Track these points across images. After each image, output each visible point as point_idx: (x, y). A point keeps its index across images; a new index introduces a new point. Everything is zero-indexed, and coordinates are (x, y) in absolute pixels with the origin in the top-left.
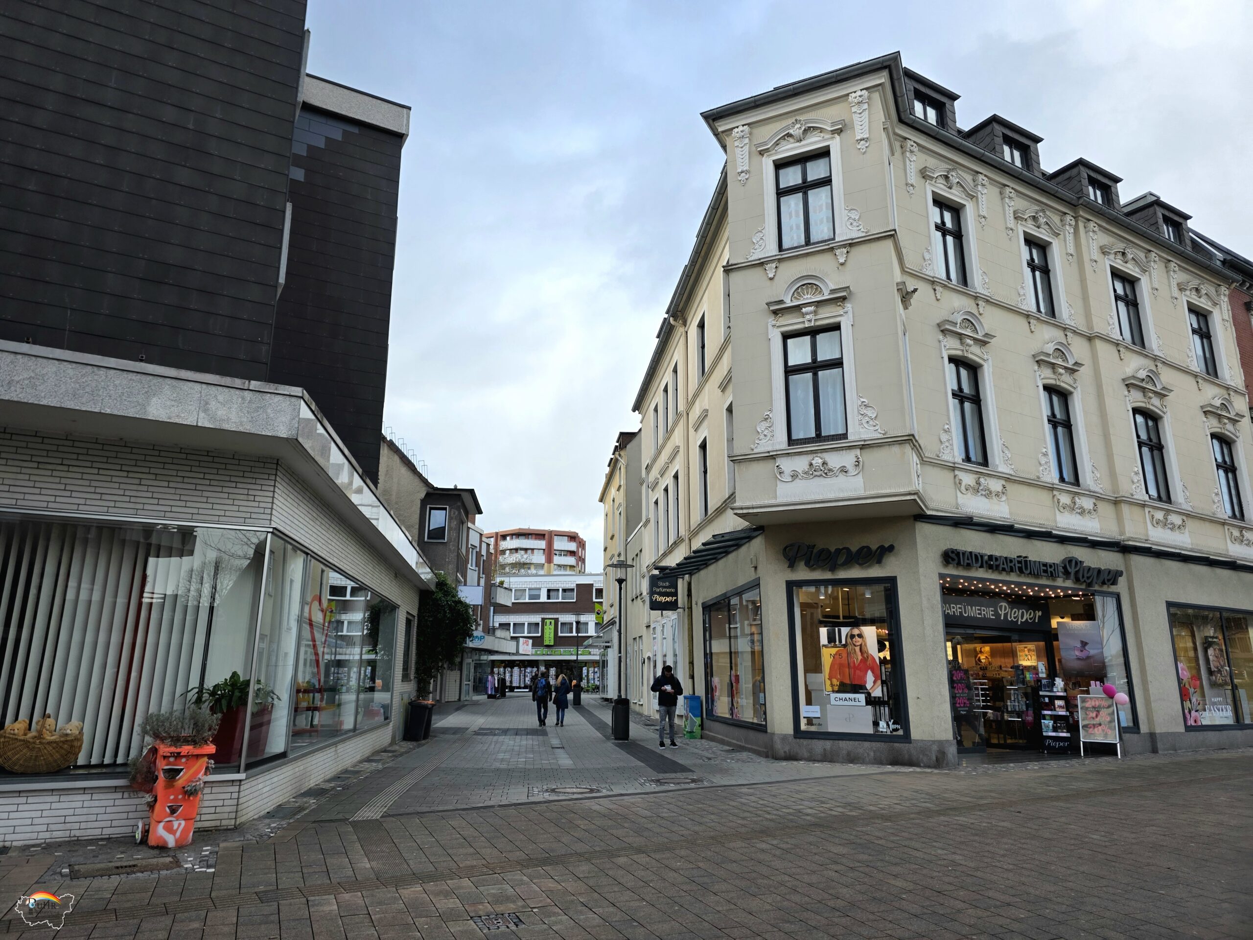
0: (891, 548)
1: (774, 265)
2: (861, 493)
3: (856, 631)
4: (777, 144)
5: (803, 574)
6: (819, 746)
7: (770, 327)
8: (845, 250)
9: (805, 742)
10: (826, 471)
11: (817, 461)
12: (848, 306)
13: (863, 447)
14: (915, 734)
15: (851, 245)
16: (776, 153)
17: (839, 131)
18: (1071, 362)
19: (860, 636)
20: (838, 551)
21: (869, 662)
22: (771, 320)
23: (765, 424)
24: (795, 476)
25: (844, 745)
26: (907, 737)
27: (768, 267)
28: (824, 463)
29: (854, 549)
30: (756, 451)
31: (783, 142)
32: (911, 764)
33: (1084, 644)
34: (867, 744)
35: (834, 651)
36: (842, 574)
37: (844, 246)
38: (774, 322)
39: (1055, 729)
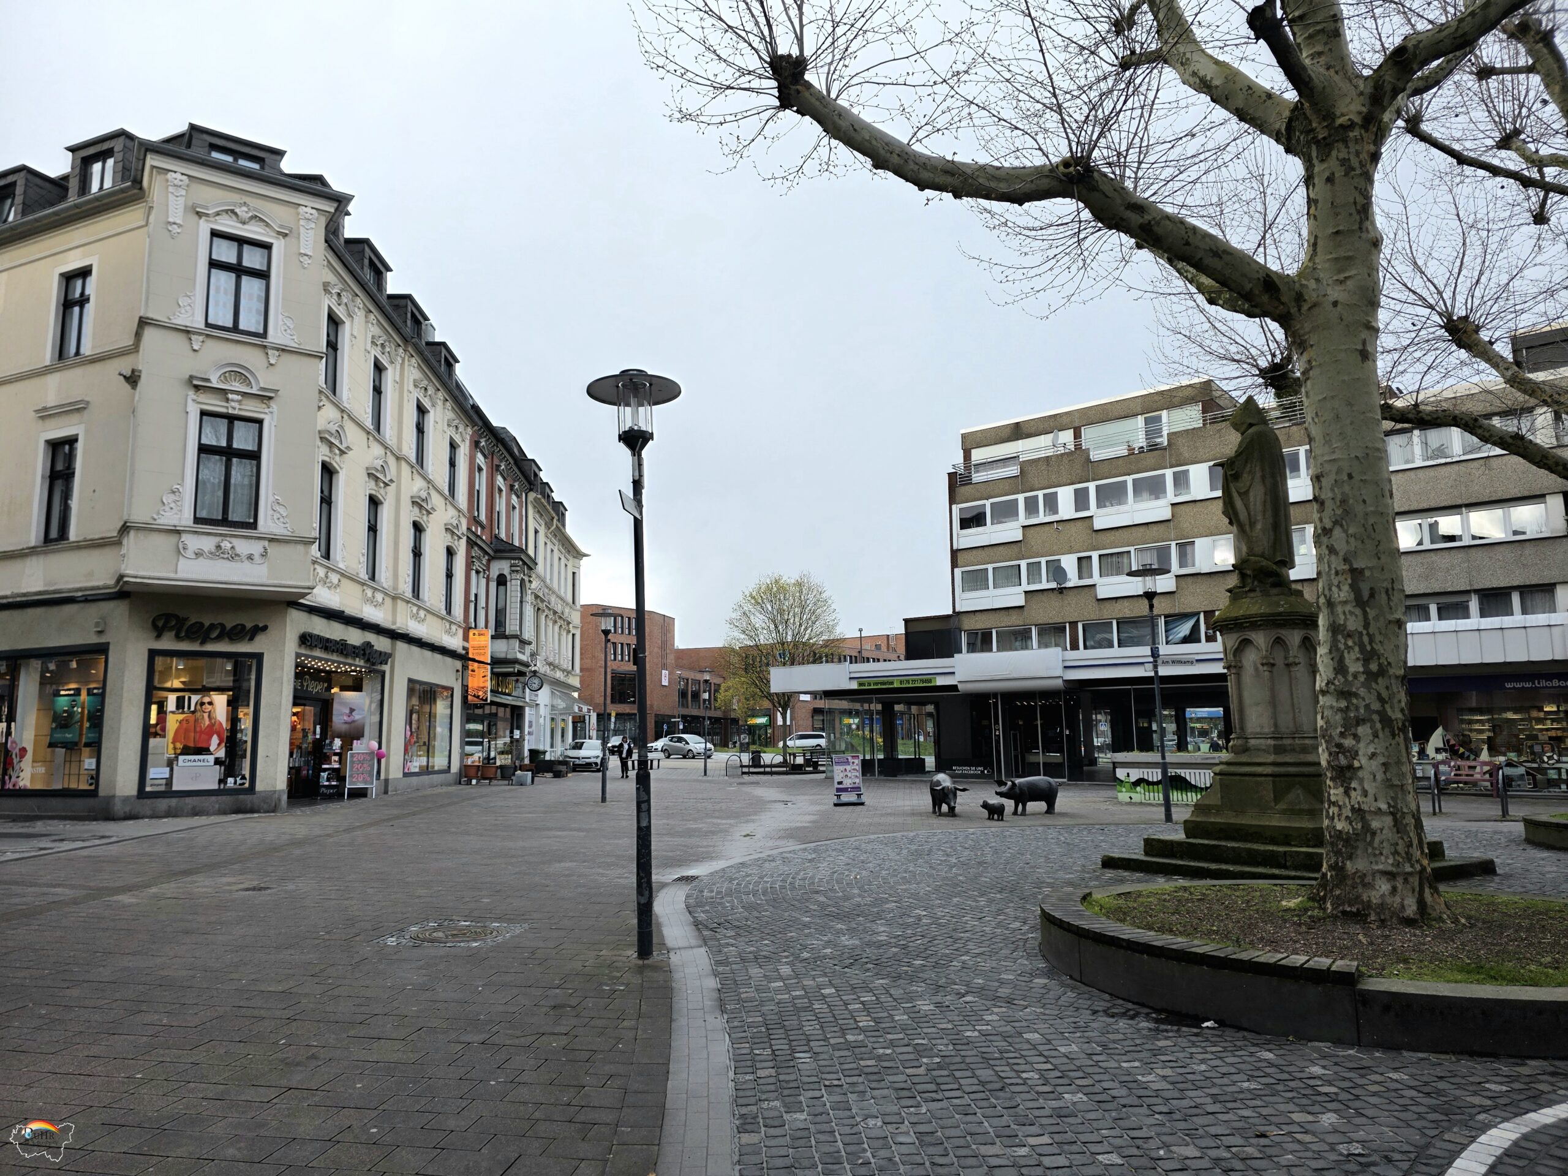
0: (265, 628)
1: (201, 338)
2: (265, 581)
3: (206, 700)
4: (218, 214)
5: (167, 643)
6: (163, 804)
7: (190, 402)
8: (277, 353)
9: (148, 801)
10: (234, 556)
11: (226, 545)
12: (274, 407)
13: (271, 540)
14: (259, 787)
15: (283, 350)
16: (216, 222)
17: (285, 235)
18: (388, 478)
19: (210, 703)
20: (212, 627)
21: (216, 726)
22: (191, 394)
23: (172, 497)
24: (198, 554)
25: (189, 800)
26: (252, 788)
27: (193, 337)
28: (233, 548)
29: (229, 626)
30: (158, 522)
31: (225, 216)
32: (252, 811)
33: (352, 710)
34: (213, 798)
35: (181, 717)
36: (210, 647)
37: (278, 349)
38: (195, 397)
39: (328, 780)
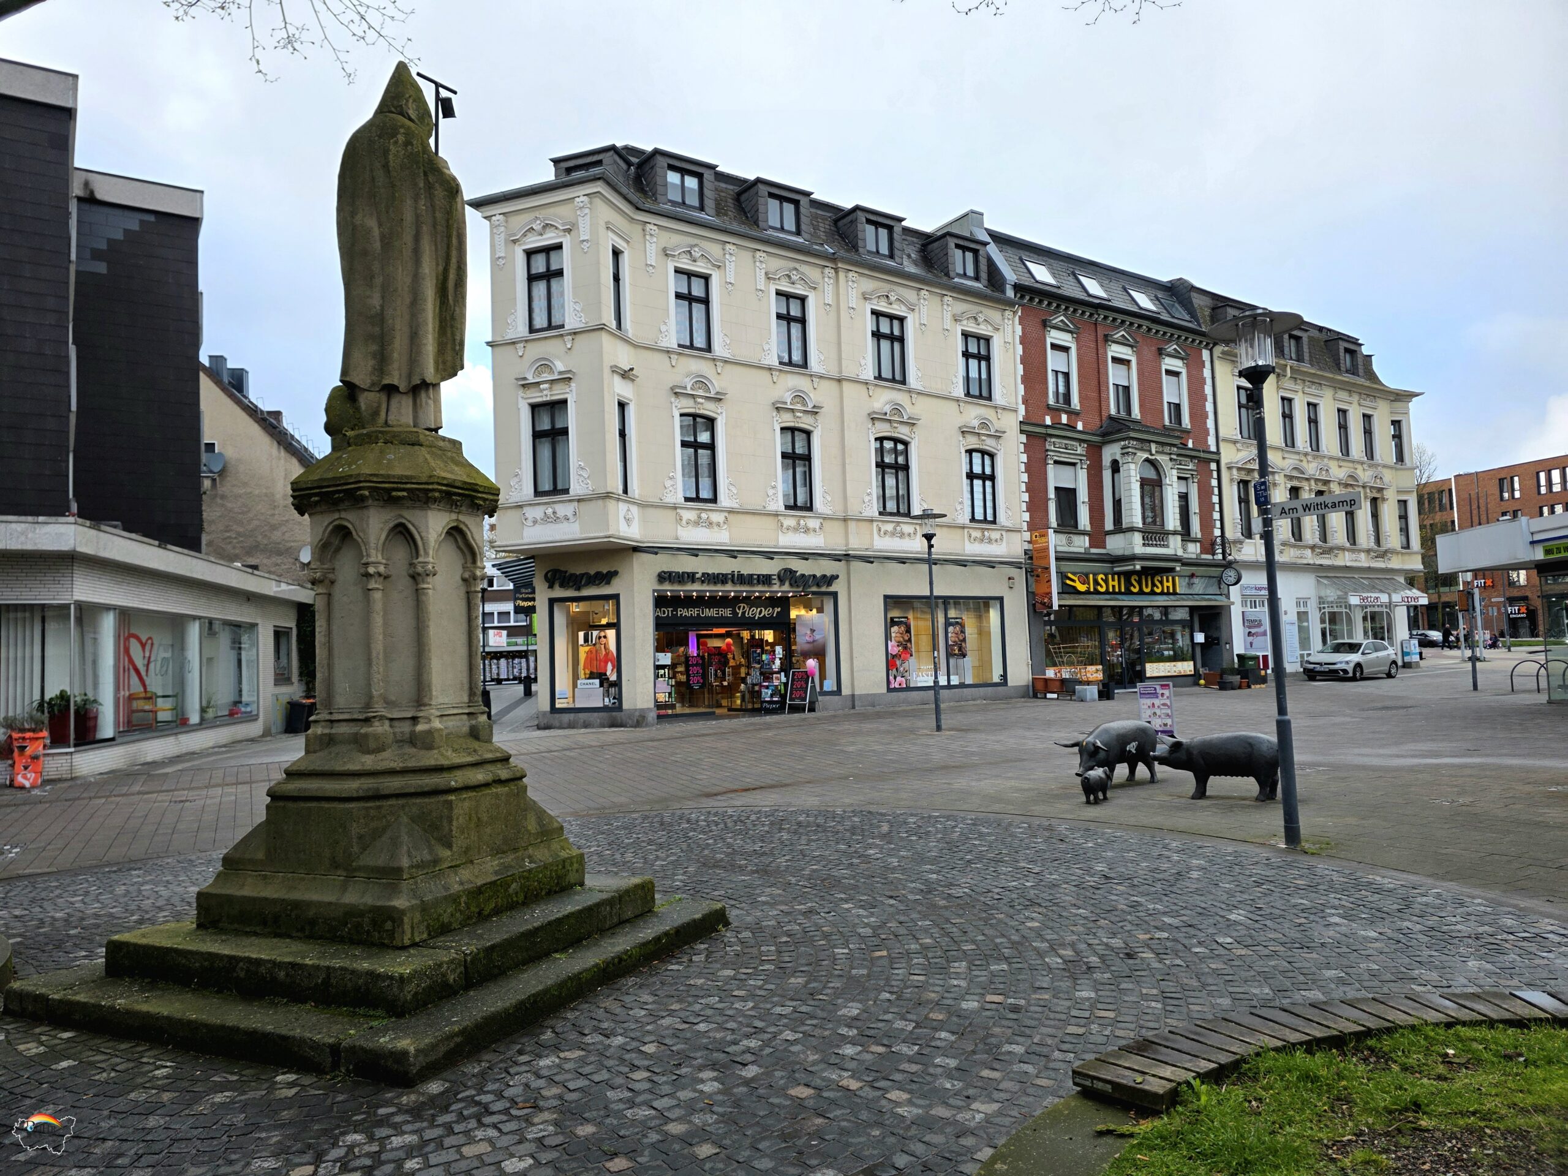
0: (616, 573)
1: (522, 345)
2: (578, 536)
3: (602, 634)
4: (524, 235)
5: (559, 593)
6: (566, 718)
7: (520, 399)
8: (570, 337)
9: (557, 716)
10: (556, 519)
11: (550, 511)
12: (573, 384)
13: (579, 501)
14: (625, 706)
15: (575, 333)
16: (525, 243)
17: (569, 231)
19: (605, 637)
20: (583, 575)
21: (610, 656)
22: (521, 393)
23: (516, 479)
24: (535, 522)
25: (582, 716)
26: (620, 708)
27: (518, 346)
28: (554, 513)
29: (592, 572)
30: (509, 501)
31: (529, 235)
32: (621, 726)
33: (813, 631)
34: (596, 714)
35: (587, 649)
36: (586, 592)
37: (570, 334)
38: (523, 395)
39: (772, 696)
